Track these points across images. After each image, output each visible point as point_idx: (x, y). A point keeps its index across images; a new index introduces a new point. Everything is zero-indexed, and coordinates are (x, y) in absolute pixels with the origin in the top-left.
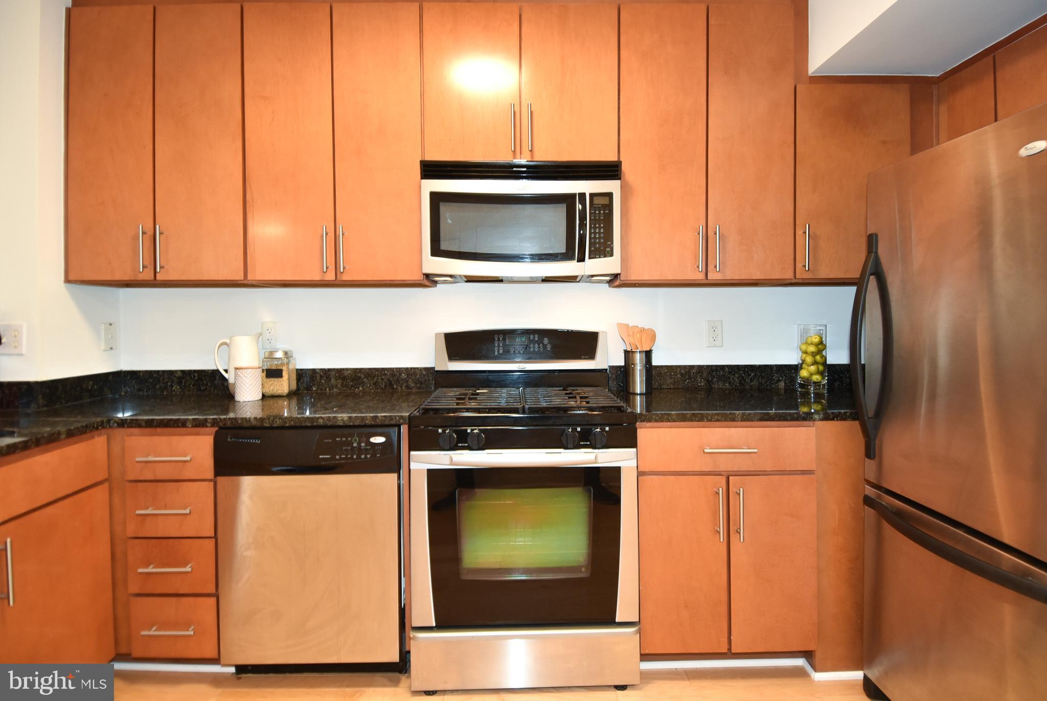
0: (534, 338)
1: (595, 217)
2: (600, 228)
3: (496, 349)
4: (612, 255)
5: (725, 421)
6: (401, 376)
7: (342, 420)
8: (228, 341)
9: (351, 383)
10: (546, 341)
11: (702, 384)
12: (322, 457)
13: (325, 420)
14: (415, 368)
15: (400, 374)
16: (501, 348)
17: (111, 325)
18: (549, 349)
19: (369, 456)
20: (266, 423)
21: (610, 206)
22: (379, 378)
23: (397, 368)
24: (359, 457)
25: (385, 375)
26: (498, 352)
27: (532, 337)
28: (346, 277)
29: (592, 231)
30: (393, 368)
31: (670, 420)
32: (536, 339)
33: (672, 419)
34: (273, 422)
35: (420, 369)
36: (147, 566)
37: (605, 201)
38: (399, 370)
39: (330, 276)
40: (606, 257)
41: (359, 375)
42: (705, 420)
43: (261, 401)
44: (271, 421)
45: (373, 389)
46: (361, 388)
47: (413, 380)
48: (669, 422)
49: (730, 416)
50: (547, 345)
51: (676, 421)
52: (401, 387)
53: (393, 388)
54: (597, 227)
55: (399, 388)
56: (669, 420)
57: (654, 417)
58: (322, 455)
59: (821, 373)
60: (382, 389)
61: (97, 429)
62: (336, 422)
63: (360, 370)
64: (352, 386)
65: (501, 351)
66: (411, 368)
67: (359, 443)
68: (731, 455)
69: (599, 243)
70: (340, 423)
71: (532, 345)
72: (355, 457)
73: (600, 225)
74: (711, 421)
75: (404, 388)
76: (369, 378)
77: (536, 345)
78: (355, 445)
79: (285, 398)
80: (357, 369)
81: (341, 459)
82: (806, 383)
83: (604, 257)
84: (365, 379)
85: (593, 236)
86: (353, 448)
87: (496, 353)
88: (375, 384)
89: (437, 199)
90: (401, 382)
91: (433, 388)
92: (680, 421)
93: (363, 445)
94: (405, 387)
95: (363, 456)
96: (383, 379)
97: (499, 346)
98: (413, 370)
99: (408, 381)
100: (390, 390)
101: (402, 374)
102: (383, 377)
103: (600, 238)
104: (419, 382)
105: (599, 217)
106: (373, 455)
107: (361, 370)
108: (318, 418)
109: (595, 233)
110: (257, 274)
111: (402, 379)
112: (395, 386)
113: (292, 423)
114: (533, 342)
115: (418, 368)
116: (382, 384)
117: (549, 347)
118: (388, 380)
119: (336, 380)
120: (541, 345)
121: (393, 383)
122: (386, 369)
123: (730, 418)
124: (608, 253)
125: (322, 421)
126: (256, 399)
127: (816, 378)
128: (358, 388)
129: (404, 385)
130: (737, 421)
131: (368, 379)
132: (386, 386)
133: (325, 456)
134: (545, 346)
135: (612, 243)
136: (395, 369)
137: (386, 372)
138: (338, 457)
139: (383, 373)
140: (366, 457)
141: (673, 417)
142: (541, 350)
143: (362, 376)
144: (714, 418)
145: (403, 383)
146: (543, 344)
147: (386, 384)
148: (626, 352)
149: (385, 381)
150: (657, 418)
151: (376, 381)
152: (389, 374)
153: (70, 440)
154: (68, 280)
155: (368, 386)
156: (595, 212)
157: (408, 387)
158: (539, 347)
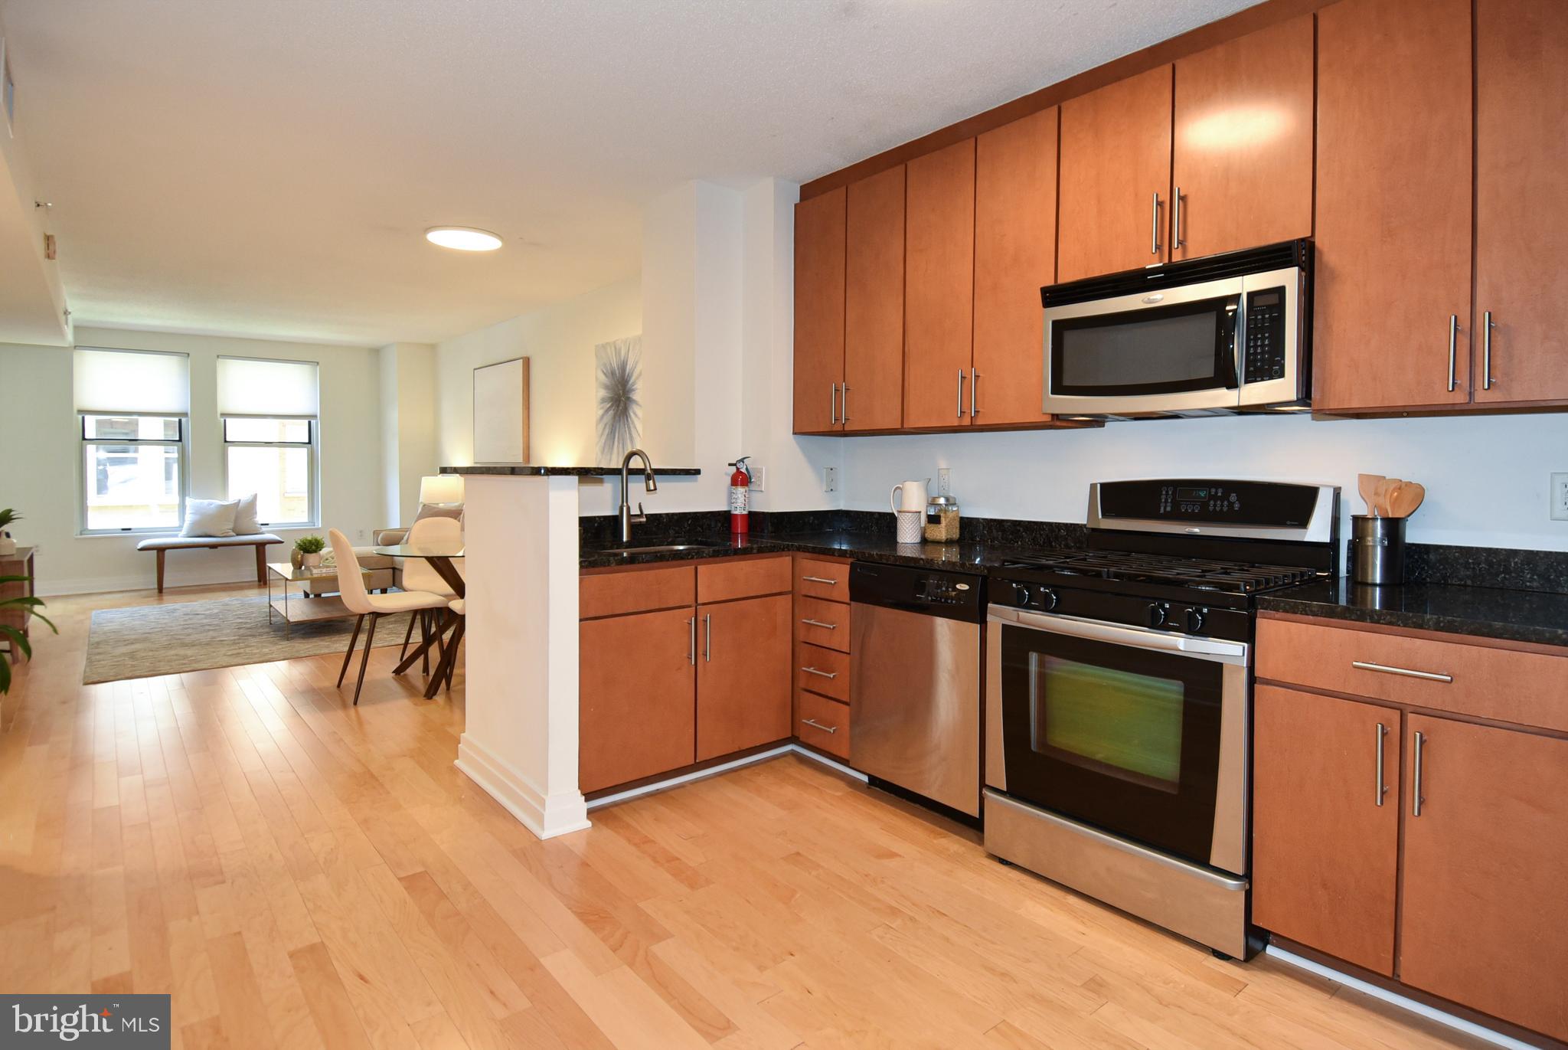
0: (1216, 493)
1: (1256, 325)
2: (1263, 338)
3: (1163, 505)
4: (1282, 375)
5: (1404, 626)
6: (1060, 533)
7: (937, 563)
8: (901, 486)
9: (1010, 536)
10: (1233, 497)
12: (919, 596)
13: (925, 562)
15: (1059, 530)
16: (1169, 504)
17: (832, 469)
18: (1237, 510)
19: (954, 602)
20: (884, 559)
21: (1281, 306)
22: (1038, 533)
23: (1056, 522)
24: (946, 601)
26: (1165, 508)
27: (1213, 491)
28: (979, 421)
29: (1252, 344)
31: (1309, 612)
32: (1220, 494)
33: (1311, 611)
34: (888, 559)
36: (809, 667)
37: (1273, 299)
39: (966, 421)
40: (1272, 379)
41: (1018, 528)
42: (1368, 620)
43: (919, 545)
44: (887, 557)
45: (1031, 544)
46: (1019, 543)
48: (1307, 615)
49: (1415, 620)
50: (1234, 502)
51: (1317, 615)
52: (1060, 545)
53: (1051, 546)
54: (1259, 338)
55: (1057, 546)
56: (1305, 611)
57: (1282, 604)
60: (1040, 545)
61: (783, 550)
64: (1012, 540)
65: (1169, 509)
68: (1413, 680)
69: (1262, 360)
70: (936, 566)
71: (1212, 502)
72: (943, 600)
73: (1263, 335)
74: (1379, 623)
75: (1063, 546)
76: (1028, 533)
77: (1219, 502)
79: (943, 545)
80: (1016, 521)
83: (1269, 379)
84: (1024, 533)
85: (1252, 351)
87: (1162, 511)
88: (1033, 539)
89: (1060, 328)
90: (1060, 540)
92: (1325, 617)
95: (951, 600)
97: (1166, 501)
98: (1072, 527)
99: (1067, 539)
100: (1049, 547)
101: (1062, 530)
102: (1042, 533)
103: (1263, 353)
105: (1263, 324)
106: (958, 602)
107: (1020, 522)
109: (1256, 347)
110: (912, 422)
111: (1062, 536)
112: (1053, 544)
113: (901, 561)
114: (1215, 498)
115: (1078, 524)
117: (1237, 508)
118: (1047, 536)
119: (997, 532)
120: (1226, 503)
121: (1052, 540)
123: (1414, 623)
124: (1276, 372)
125: (922, 562)
126: (913, 542)
128: (1017, 542)
129: (1063, 543)
130: (1425, 629)
132: (1044, 543)
134: (1231, 504)
135: (1283, 358)
136: (1055, 525)
138: (930, 598)
139: (1042, 527)
141: (1313, 609)
142: (1225, 510)
143: (1021, 529)
144: (1384, 619)
146: (1229, 501)
150: (1287, 607)
153: (760, 555)
154: (795, 433)
156: (1256, 317)
158: (1222, 506)
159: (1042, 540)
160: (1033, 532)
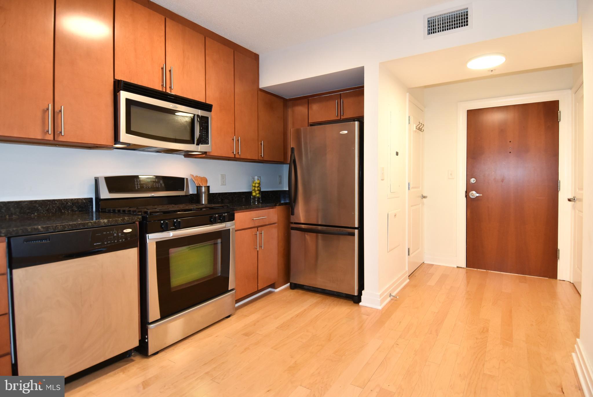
2: (204, 131)
3: (136, 186)
4: (208, 143)
6: (68, 205)
7: (104, 222)
9: (28, 211)
10: (161, 182)
11: (220, 200)
12: (96, 244)
13: (93, 223)
14: (77, 199)
15: (67, 203)
18: (163, 186)
19: (124, 240)
20: (51, 229)
22: (51, 206)
23: (64, 199)
24: (118, 241)
25: (56, 204)
28: (61, 139)
30: (62, 199)
32: (157, 181)
34: (55, 228)
35: (82, 199)
37: (206, 120)
38: (66, 201)
39: (50, 137)
44: (54, 227)
45: (46, 213)
46: (36, 214)
47: (76, 206)
50: (162, 184)
52: (68, 211)
55: (66, 212)
58: (95, 243)
59: (259, 193)
60: (53, 213)
62: (100, 224)
63: (36, 202)
64: (29, 213)
65: (139, 187)
66: (75, 199)
67: (118, 234)
69: (204, 138)
70: (103, 224)
71: (155, 184)
72: (116, 241)
73: (204, 130)
76: (43, 207)
77: (157, 184)
78: (115, 235)
81: (108, 244)
82: (255, 197)
83: (204, 145)
84: (39, 208)
86: (114, 237)
87: (137, 188)
88: (47, 210)
89: (131, 103)
90: (67, 208)
91: (90, 210)
93: (120, 234)
94: (71, 211)
95: (120, 241)
96: (53, 207)
97: (138, 184)
98: (76, 200)
99: (73, 207)
100: (59, 213)
101: (69, 203)
102: (54, 206)
103: (204, 136)
104: (80, 207)
105: (204, 127)
106: (126, 239)
108: (88, 223)
109: (203, 133)
112: (63, 211)
113: (70, 227)
115: (80, 199)
116: (53, 210)
117: (163, 185)
118: (58, 207)
120: (159, 184)
121: (61, 209)
122: (56, 200)
124: (206, 143)
125: (91, 224)
127: (258, 195)
128: (34, 214)
131: (41, 207)
132: (56, 211)
133: (97, 244)
135: (208, 139)
136: (63, 200)
137: (56, 202)
138: (106, 243)
139: (54, 202)
140: (122, 241)
142: (160, 186)
143: (37, 206)
145: (69, 209)
146: (160, 183)
147: (56, 209)
148: (197, 187)
149: (56, 208)
151: (49, 209)
152: (59, 203)
155: (42, 212)
157: (73, 211)
158: (158, 185)
159: (54, 210)
160: (47, 206)
